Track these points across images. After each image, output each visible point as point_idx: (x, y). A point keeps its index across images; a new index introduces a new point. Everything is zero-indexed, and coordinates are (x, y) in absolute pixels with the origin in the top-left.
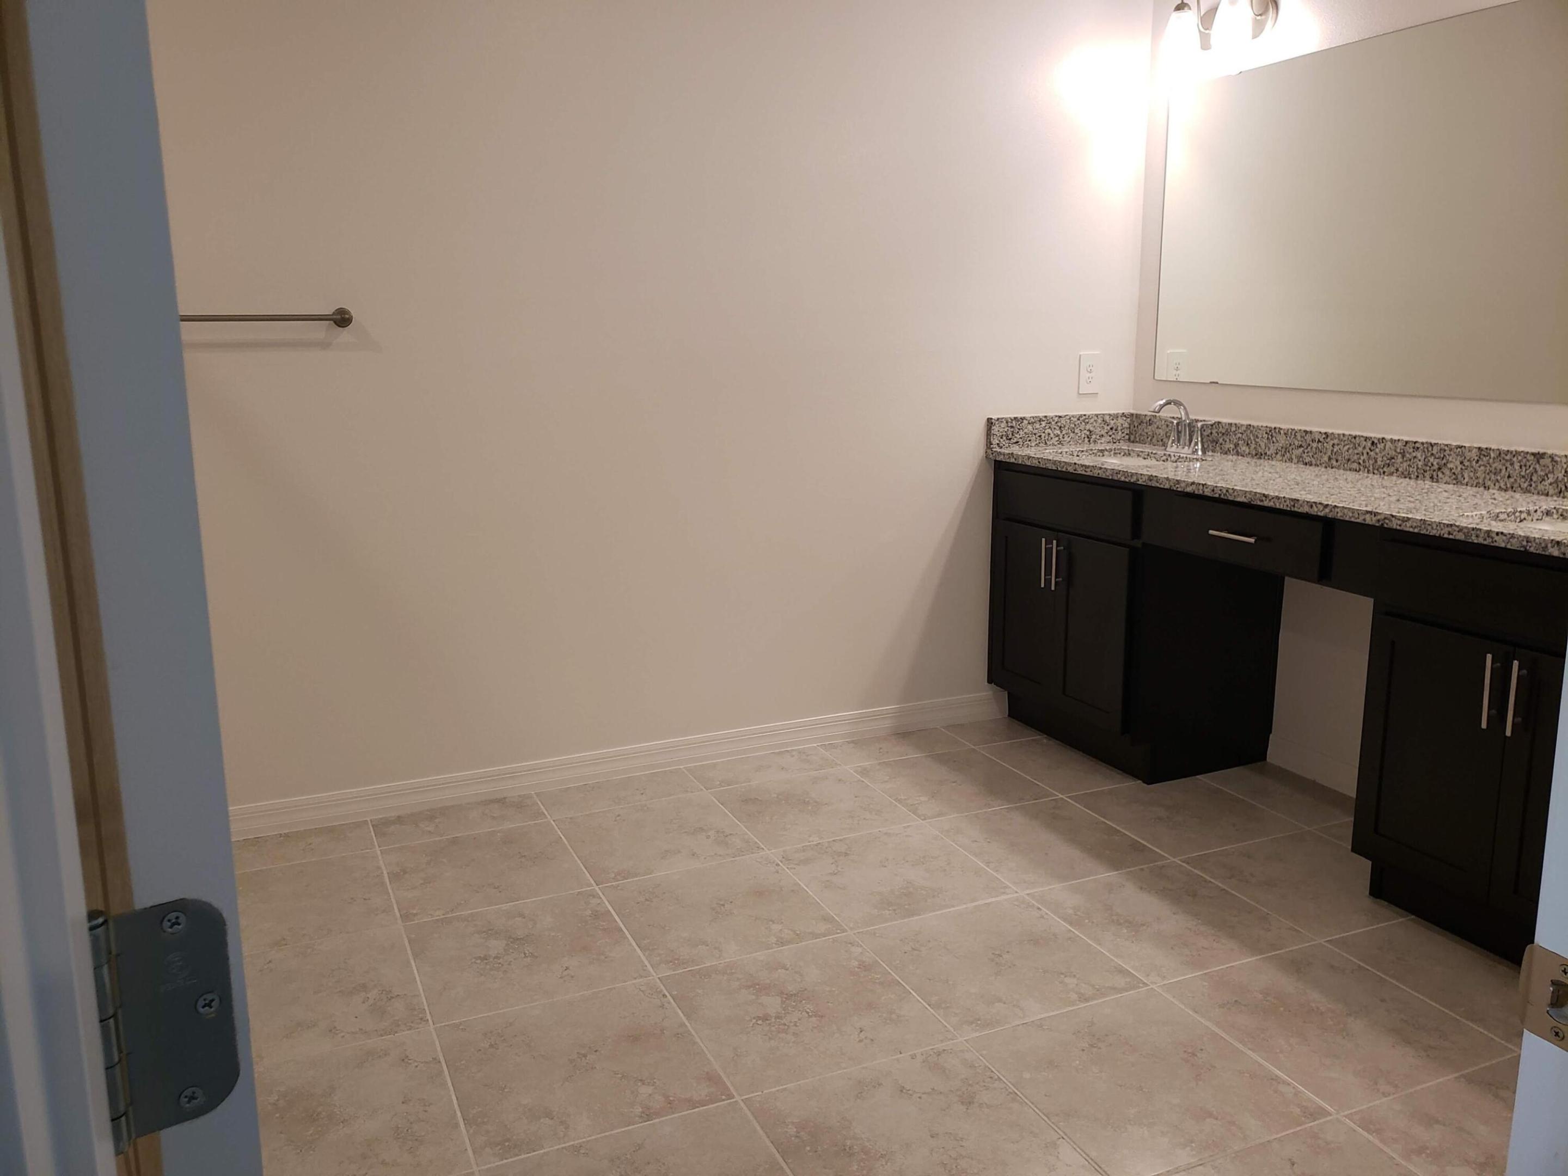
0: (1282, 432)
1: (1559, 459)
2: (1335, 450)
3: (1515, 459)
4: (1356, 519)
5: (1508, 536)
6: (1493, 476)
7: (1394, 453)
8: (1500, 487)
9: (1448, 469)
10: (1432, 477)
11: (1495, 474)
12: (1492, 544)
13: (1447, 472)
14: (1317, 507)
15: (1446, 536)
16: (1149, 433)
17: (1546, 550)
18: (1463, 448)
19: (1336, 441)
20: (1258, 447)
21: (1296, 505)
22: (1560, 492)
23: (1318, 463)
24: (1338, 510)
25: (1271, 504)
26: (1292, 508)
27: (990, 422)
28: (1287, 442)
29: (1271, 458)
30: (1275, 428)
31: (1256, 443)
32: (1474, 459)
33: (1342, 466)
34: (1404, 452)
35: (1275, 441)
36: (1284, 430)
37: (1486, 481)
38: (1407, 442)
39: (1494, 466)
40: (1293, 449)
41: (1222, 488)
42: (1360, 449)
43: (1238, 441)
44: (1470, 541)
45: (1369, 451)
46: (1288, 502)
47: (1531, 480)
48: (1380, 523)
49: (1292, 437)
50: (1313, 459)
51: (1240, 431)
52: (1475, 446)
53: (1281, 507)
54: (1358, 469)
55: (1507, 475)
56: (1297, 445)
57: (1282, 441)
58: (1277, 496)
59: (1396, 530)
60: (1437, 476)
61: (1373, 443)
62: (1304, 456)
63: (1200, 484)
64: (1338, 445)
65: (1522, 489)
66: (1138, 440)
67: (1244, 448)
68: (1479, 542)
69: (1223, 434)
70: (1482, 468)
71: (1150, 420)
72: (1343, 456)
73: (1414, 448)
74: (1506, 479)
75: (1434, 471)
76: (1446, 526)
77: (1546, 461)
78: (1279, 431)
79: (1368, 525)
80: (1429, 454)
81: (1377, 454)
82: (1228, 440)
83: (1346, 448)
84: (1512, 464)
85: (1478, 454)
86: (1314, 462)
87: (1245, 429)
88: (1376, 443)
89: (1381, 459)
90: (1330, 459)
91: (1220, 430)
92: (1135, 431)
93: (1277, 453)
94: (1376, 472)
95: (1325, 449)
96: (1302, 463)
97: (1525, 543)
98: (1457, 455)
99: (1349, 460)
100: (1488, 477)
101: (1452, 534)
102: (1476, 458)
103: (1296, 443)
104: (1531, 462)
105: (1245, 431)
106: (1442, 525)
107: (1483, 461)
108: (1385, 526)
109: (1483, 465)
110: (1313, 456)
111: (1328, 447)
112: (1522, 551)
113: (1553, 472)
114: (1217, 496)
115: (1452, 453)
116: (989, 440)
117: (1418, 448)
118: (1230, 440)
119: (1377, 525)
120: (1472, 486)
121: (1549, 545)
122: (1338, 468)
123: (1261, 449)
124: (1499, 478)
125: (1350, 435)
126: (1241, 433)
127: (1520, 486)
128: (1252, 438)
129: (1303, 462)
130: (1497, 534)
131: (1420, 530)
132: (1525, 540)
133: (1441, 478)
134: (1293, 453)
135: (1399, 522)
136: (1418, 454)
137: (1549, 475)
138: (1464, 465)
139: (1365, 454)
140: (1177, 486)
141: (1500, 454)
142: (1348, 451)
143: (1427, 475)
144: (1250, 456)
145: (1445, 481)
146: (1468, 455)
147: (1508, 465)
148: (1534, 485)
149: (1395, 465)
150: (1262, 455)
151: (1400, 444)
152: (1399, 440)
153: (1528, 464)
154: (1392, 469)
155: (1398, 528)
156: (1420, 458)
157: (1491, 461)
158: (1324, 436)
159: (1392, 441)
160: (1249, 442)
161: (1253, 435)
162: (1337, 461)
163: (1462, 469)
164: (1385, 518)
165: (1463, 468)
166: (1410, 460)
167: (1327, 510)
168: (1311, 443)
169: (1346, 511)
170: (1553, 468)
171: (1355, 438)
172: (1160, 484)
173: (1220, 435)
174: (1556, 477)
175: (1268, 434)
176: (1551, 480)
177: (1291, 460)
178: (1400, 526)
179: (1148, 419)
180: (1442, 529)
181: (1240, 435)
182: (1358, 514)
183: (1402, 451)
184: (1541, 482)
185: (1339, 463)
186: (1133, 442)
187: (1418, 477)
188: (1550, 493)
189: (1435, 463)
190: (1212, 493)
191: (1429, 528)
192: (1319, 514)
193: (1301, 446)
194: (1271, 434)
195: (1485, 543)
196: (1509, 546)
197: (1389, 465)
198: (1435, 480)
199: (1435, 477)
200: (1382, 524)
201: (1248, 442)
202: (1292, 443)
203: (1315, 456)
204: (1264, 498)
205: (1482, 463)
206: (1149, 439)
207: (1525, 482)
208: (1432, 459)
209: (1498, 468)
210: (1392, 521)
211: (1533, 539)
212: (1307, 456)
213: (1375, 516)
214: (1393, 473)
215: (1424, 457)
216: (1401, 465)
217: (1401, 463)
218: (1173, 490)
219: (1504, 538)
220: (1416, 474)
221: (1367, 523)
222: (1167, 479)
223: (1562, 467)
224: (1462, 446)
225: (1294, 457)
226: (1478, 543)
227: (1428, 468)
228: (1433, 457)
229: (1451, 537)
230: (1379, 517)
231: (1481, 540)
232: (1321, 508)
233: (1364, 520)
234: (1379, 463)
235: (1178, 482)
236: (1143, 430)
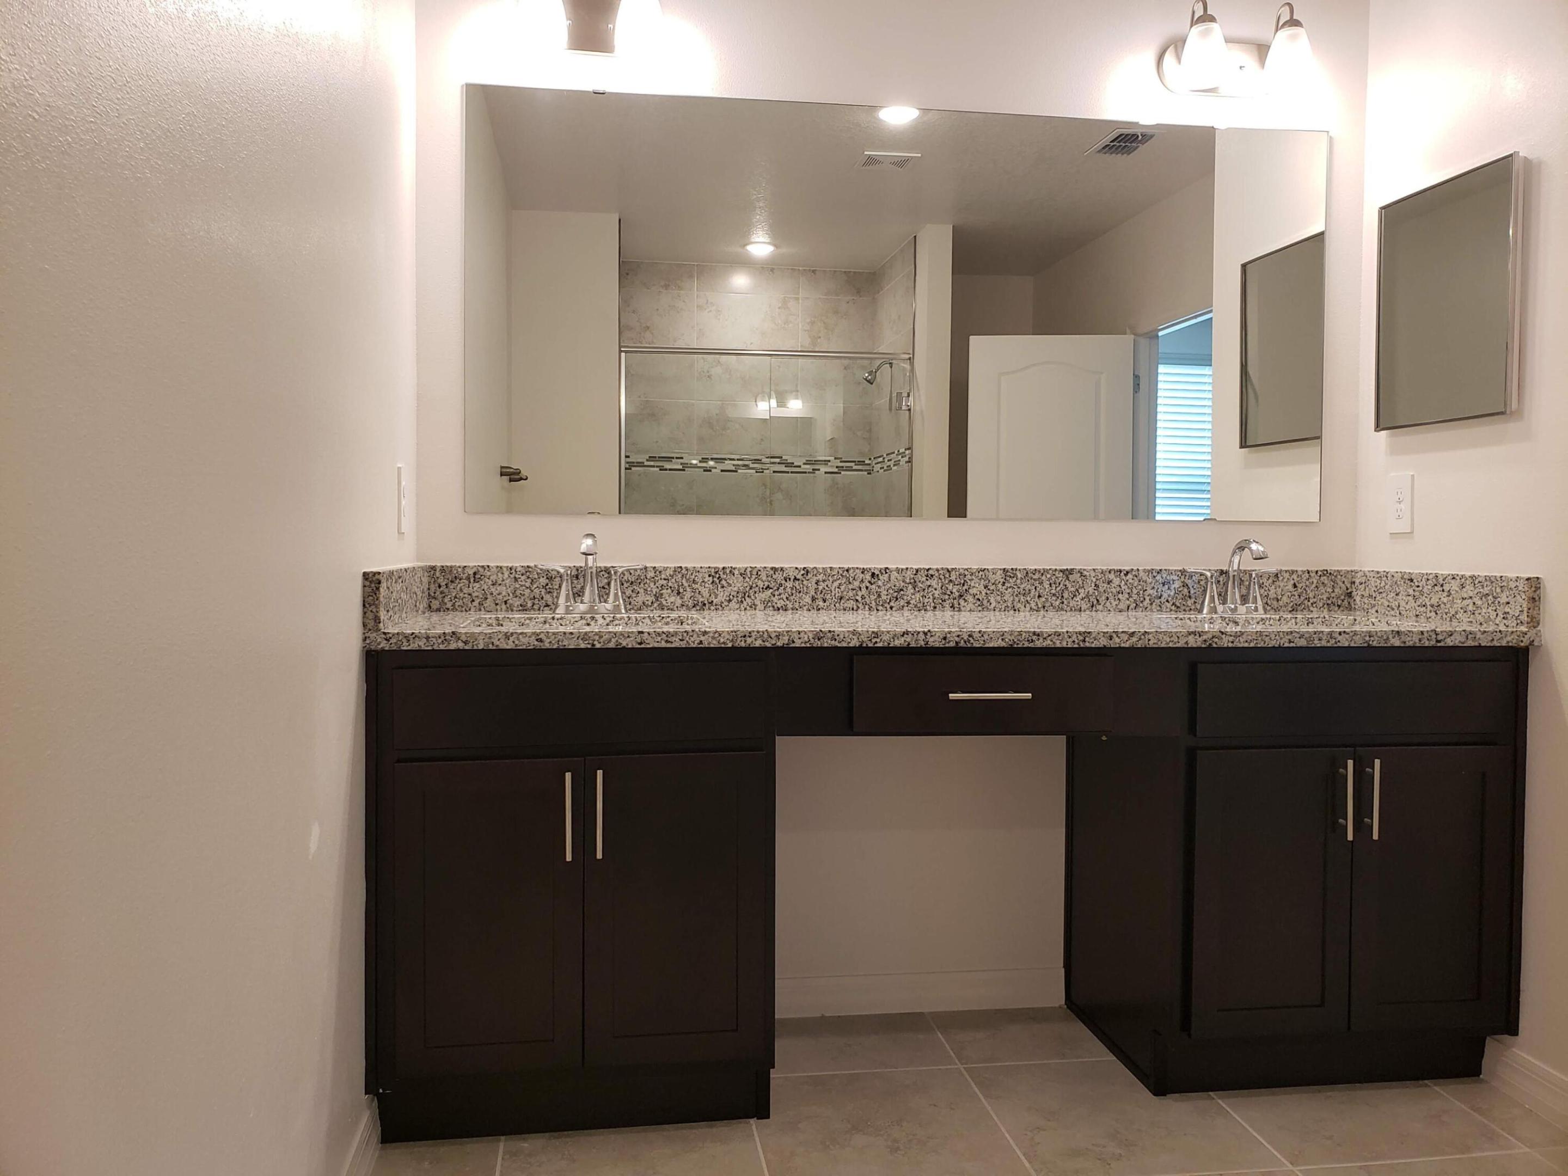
0: (736, 572)
1: (1088, 574)
2: (820, 588)
3: (1044, 578)
4: (1175, 643)
5: (1351, 634)
6: (1022, 597)
7: (903, 584)
8: (1031, 608)
9: (971, 595)
10: (953, 607)
11: (1024, 595)
12: (1335, 645)
13: (970, 599)
14: (1119, 637)
15: (1286, 645)
16: (474, 595)
17: (1388, 641)
18: (986, 571)
19: (821, 577)
20: (697, 595)
21: (1087, 639)
22: (1092, 606)
23: (797, 605)
24: (1150, 636)
25: (1048, 643)
26: (1081, 643)
27: (372, 582)
28: (746, 585)
29: (720, 607)
30: (724, 568)
31: (694, 591)
32: (999, 582)
33: (833, 606)
34: (915, 582)
35: (726, 585)
36: (739, 569)
37: (1015, 604)
38: (917, 571)
39: (1022, 586)
40: (755, 592)
41: (960, 633)
42: (856, 584)
43: (662, 589)
44: (1313, 645)
45: (868, 585)
46: (1075, 636)
47: (1062, 597)
48: (1208, 644)
49: (754, 577)
50: (788, 602)
51: (663, 576)
52: (999, 567)
53: (1065, 645)
54: (855, 607)
55: (1037, 595)
56: (761, 586)
57: (737, 584)
58: (1056, 632)
59: (1228, 648)
60: (959, 604)
61: (873, 574)
62: (775, 599)
63: (919, 632)
64: (824, 581)
65: (1054, 608)
66: (449, 605)
67: (672, 599)
68: (1322, 645)
69: (632, 583)
70: (1010, 590)
71: (475, 574)
72: (833, 594)
73: (927, 576)
74: (1036, 599)
75: (954, 599)
76: (1285, 634)
77: (1076, 576)
78: (730, 572)
79: (1192, 648)
80: (947, 582)
81: (879, 587)
82: (642, 591)
83: (836, 584)
84: (1041, 583)
85: (1003, 575)
86: (790, 606)
87: (672, 573)
88: (878, 575)
89: (885, 593)
90: (814, 599)
91: (626, 578)
92: (441, 593)
93: (730, 601)
94: (880, 608)
95: (805, 588)
96: (771, 608)
97: (1367, 638)
98: (980, 579)
99: (841, 598)
100: (1017, 599)
101: (1293, 642)
102: (1002, 580)
103: (760, 584)
104: (1060, 579)
105: (672, 576)
106: (1281, 634)
107: (1009, 582)
108: (1214, 645)
109: (1010, 587)
110: (787, 598)
111: (810, 585)
112: (1365, 647)
113: (1083, 587)
114: (952, 644)
115: (973, 577)
116: (370, 615)
117: (932, 576)
118: (646, 590)
119: (1203, 646)
120: (1000, 611)
121: (1391, 637)
122: (828, 608)
123: (703, 597)
124: (1029, 599)
125: (840, 568)
126: (665, 579)
127: (1052, 605)
128: (686, 584)
129: (773, 607)
130: (1340, 634)
131: (1257, 643)
132: (1368, 635)
133: (964, 607)
134: (756, 598)
135: (1231, 639)
136: (934, 583)
137: (1080, 591)
138: (989, 589)
139: (864, 590)
140: (874, 641)
141: (1027, 573)
142: (838, 588)
143: (947, 604)
144: (684, 608)
145: (968, 609)
146: (991, 576)
147: (1037, 584)
148: (1065, 602)
149: (905, 597)
150: (705, 605)
151: (909, 573)
152: (907, 569)
153: (1058, 582)
154: (902, 603)
155: (1230, 645)
156: (935, 586)
157: (1019, 581)
158: (802, 572)
159: (898, 570)
160: (681, 590)
161: (687, 580)
162: (824, 601)
163: (987, 594)
164: (1213, 637)
165: (988, 592)
166: (924, 590)
167: (1134, 639)
168: (783, 582)
169: (1161, 636)
170: (1083, 583)
171: (847, 571)
172: (839, 642)
173: (626, 585)
174: (1087, 591)
175: (713, 577)
176: (1082, 595)
177: (753, 606)
178: (1232, 642)
179: (471, 572)
180: (1281, 639)
181: (664, 582)
182: (1178, 637)
183: (912, 581)
184: (1072, 598)
185: (827, 603)
186: (438, 610)
187: (935, 608)
188: (1082, 609)
189: (954, 590)
190: (943, 641)
191: (1267, 639)
192: (1123, 645)
193: (768, 587)
194: (717, 576)
195: (1329, 645)
196: (1353, 645)
197: (897, 599)
198: (956, 609)
199: (956, 605)
200: (1210, 644)
201: (678, 590)
202: (754, 585)
203: (792, 598)
204: (1034, 638)
205: (1009, 585)
206: (476, 603)
207: (1056, 600)
208: (950, 587)
209: (1027, 589)
210: (1222, 638)
211: (1374, 633)
212: (779, 599)
213: (1200, 636)
214: (903, 607)
215: (940, 584)
216: (913, 597)
217: (913, 594)
218: (867, 647)
219: (1347, 636)
220: (933, 604)
221: (1189, 646)
222: (854, 633)
223: (1092, 581)
224: (985, 569)
225: (757, 602)
226: (1321, 647)
227: (947, 597)
228: (951, 584)
229: (1292, 645)
230: (1205, 637)
231: (1324, 643)
232: (1126, 637)
233: (1187, 643)
234: (884, 597)
235: (876, 635)
236: (461, 590)
